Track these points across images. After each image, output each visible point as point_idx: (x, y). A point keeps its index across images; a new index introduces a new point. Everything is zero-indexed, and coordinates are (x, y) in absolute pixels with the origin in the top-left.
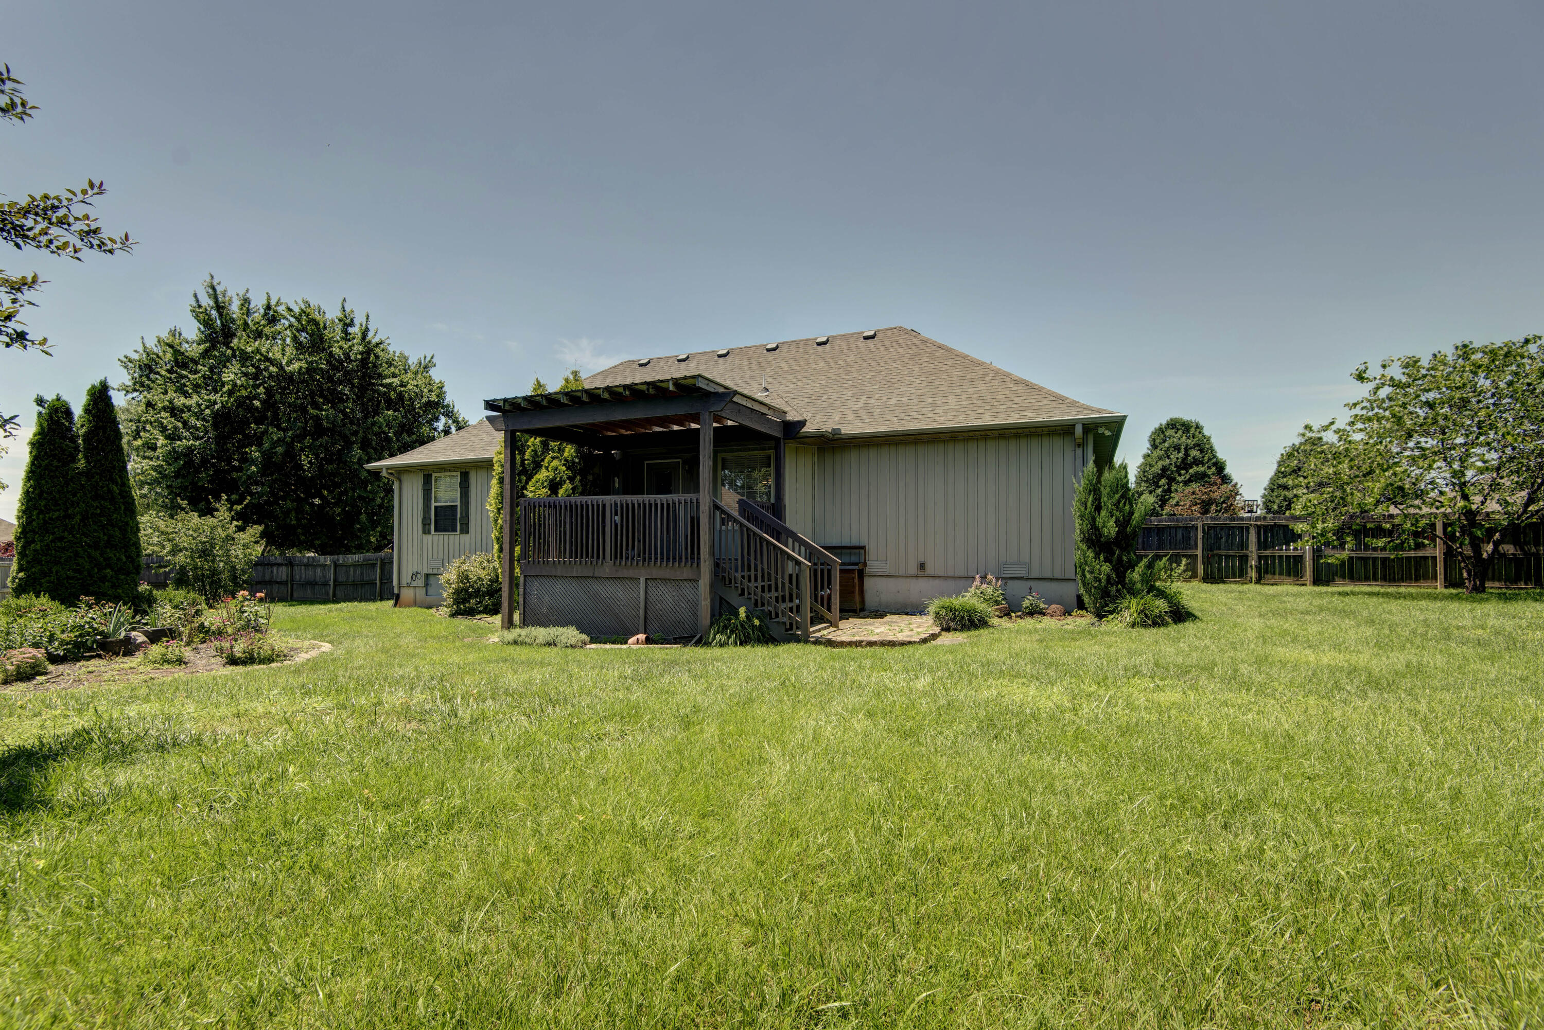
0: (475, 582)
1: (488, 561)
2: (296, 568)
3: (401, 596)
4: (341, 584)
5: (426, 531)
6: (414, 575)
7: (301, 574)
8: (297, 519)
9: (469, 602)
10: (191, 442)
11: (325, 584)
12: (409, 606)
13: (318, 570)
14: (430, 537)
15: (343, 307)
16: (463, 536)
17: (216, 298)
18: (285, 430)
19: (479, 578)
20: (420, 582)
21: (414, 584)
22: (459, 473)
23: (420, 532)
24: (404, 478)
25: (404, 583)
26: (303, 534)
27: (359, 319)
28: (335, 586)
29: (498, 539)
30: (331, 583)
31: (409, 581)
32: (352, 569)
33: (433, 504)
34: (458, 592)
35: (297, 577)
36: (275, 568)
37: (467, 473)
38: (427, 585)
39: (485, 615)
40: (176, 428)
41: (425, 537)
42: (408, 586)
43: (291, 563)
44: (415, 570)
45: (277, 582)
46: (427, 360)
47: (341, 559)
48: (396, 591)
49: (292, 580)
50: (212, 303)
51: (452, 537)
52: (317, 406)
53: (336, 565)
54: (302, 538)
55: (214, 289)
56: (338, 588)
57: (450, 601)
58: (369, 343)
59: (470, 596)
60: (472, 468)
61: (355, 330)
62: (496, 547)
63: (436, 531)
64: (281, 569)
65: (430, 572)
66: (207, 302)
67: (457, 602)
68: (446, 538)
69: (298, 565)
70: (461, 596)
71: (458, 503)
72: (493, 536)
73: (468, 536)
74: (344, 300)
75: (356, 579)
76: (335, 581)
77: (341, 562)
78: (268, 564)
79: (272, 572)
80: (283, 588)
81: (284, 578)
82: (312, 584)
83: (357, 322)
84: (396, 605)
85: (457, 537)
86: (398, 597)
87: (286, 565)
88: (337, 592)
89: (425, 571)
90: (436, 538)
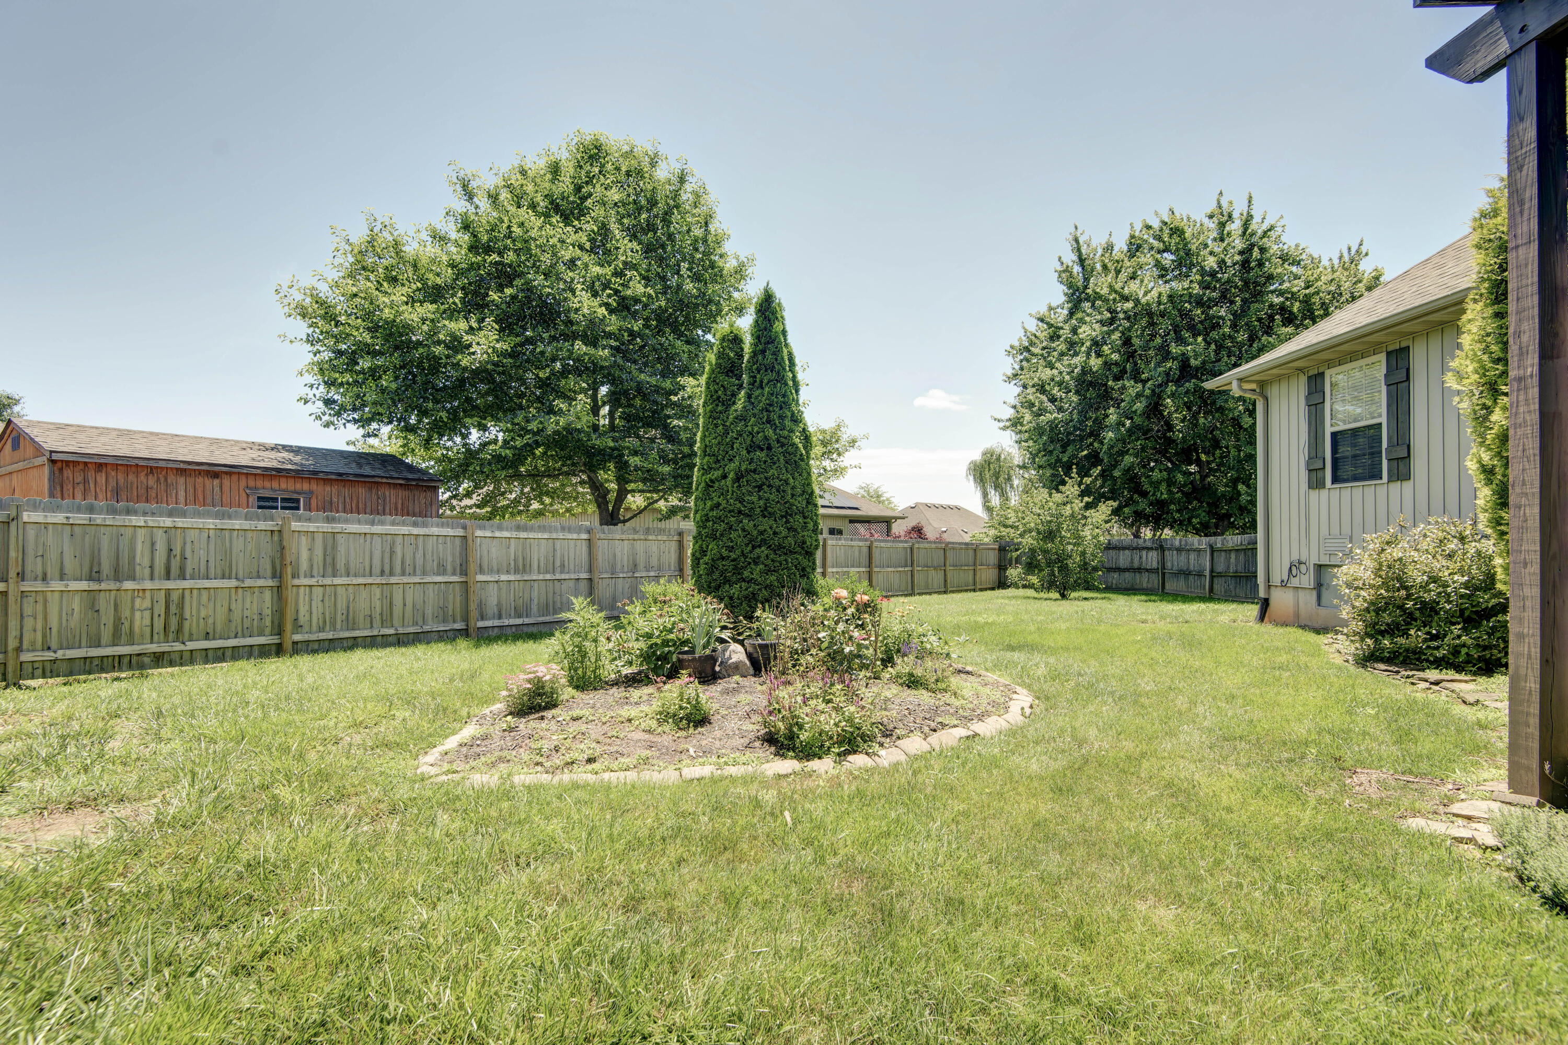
0: (1424, 587)
1: (1462, 539)
2: (1167, 553)
3: (1272, 602)
4: (1220, 575)
5: (1316, 483)
6: (1295, 567)
7: (1174, 561)
8: (1170, 492)
9: (1405, 634)
10: (1055, 415)
11: (1200, 575)
12: (1285, 624)
13: (1192, 556)
14: (1324, 493)
15: (1219, 202)
16: (1396, 487)
17: (1079, 250)
18: (1144, 382)
19: (1434, 580)
20: (1307, 580)
21: (1295, 582)
22: (1382, 357)
23: (1304, 486)
24: (1273, 392)
25: (1276, 579)
26: (1178, 511)
27: (1239, 210)
28: (1212, 577)
29: (1488, 472)
30: (1207, 573)
31: (1285, 578)
32: (1233, 556)
33: (1328, 430)
34: (1376, 608)
35: (1169, 565)
36: (1144, 553)
37: (1404, 351)
38: (1319, 586)
39: (1451, 674)
40: (1041, 403)
41: (1314, 494)
42: (1284, 585)
43: (1161, 547)
44: (1295, 557)
45: (1147, 570)
46: (1353, 252)
47: (1218, 541)
48: (1262, 594)
49: (1164, 568)
50: (1075, 258)
51: (1369, 491)
52: (1180, 340)
53: (1213, 550)
54: (1177, 516)
55: (1077, 241)
56: (1216, 580)
57: (1358, 626)
58: (1253, 234)
59: (1410, 618)
60: (1413, 335)
61: (1235, 227)
62: (1485, 495)
63: (1335, 480)
64: (1150, 554)
65: (1325, 560)
66: (1070, 258)
67: (1374, 631)
68: (1357, 493)
69: (1169, 549)
70: (1387, 618)
71: (1384, 420)
72: (1471, 465)
73: (1407, 486)
74: (1221, 193)
75: (1239, 569)
76: (1212, 571)
77: (1219, 545)
78: (1136, 548)
79: (1141, 558)
80: (1154, 577)
81: (1155, 565)
82: (1185, 573)
83: (1236, 215)
84: (1262, 617)
85: (1382, 491)
86: (1265, 604)
87: (1156, 549)
88: (1216, 587)
89: (1314, 560)
90: (1335, 494)
